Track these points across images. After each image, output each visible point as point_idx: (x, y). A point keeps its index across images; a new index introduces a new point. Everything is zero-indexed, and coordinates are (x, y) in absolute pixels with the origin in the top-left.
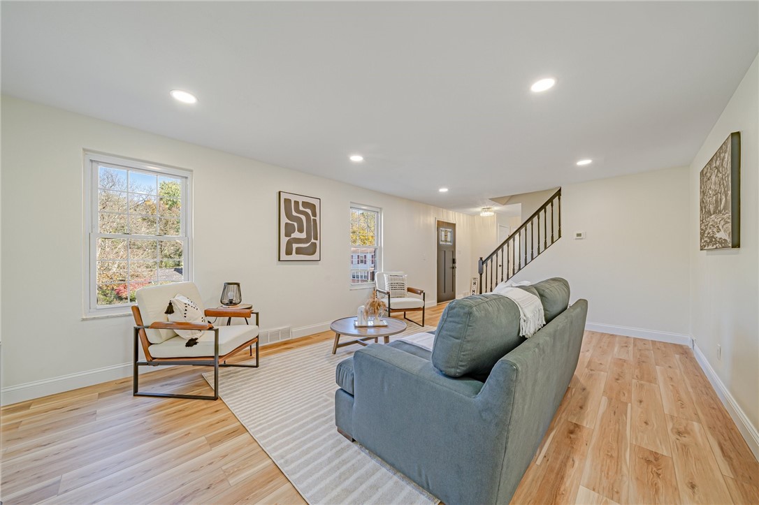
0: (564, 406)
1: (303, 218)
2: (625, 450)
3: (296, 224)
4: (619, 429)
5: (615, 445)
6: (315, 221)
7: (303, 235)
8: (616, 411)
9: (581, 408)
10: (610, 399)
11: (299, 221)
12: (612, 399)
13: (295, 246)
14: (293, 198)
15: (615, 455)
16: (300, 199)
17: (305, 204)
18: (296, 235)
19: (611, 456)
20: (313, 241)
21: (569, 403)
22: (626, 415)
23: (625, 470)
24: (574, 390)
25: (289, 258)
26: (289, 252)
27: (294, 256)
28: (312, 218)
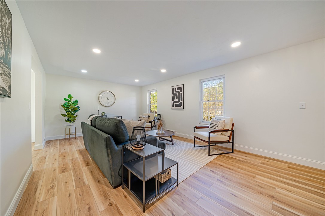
0: (97, 169)
1: (177, 93)
2: (72, 168)
3: (175, 96)
4: (75, 173)
5: (75, 167)
6: (181, 93)
7: (177, 100)
8: (79, 180)
9: (92, 172)
10: (84, 184)
11: (176, 95)
12: (84, 185)
13: (175, 104)
14: (174, 88)
15: (74, 165)
16: (176, 87)
17: (178, 88)
18: (175, 100)
19: (75, 164)
20: (181, 101)
21: (97, 171)
22: (75, 181)
23: (71, 164)
24: (102, 178)
25: (173, 108)
26: (173, 106)
27: (175, 107)
28: (180, 93)
